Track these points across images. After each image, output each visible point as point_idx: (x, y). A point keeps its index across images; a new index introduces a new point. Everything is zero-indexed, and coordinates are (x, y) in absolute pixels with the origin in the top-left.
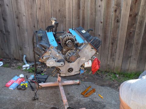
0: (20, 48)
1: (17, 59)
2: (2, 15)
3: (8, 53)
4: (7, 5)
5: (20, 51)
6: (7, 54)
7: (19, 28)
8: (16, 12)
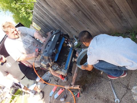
0: (70, 33)
2: (52, 20)
7: (61, 23)
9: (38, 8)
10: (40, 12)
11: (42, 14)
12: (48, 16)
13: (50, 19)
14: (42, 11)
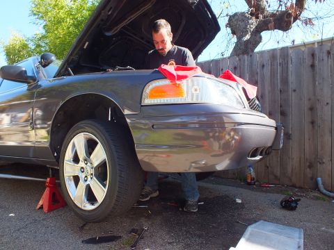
0: (308, 164)
1: (297, 185)
2: (281, 106)
3: (278, 174)
4: (295, 91)
5: (308, 169)
6: (276, 177)
7: (313, 127)
8: (310, 99)
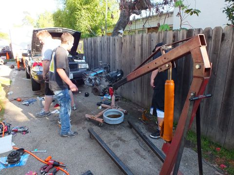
9: (107, 40)
10: (106, 44)
11: (106, 47)
12: (109, 54)
13: (107, 57)
14: (110, 46)
